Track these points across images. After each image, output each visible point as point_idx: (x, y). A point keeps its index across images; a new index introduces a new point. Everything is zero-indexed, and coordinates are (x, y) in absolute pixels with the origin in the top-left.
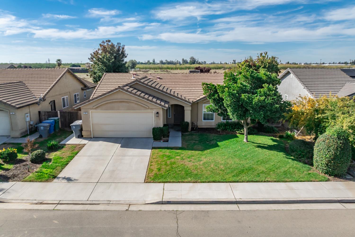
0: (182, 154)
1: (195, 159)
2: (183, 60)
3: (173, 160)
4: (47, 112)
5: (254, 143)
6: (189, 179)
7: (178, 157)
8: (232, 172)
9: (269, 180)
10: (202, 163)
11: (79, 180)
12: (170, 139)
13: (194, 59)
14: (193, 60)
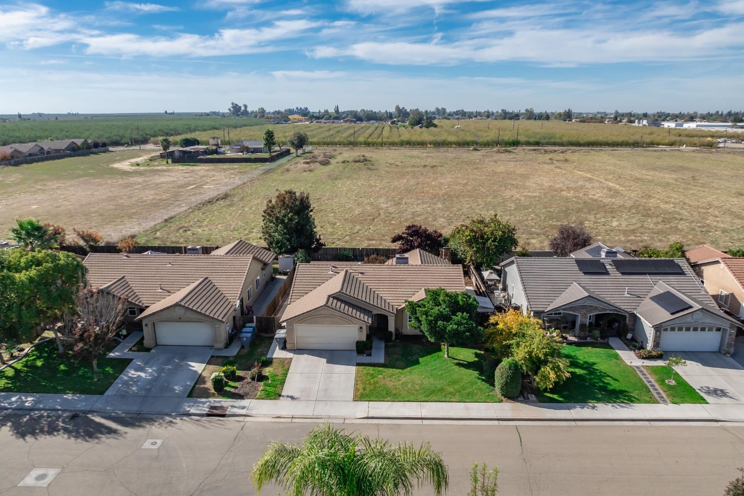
0: (384, 372)
1: (395, 379)
3: (375, 379)
5: (455, 359)
6: (389, 399)
7: (380, 376)
8: (425, 392)
9: (453, 400)
10: (401, 382)
11: (300, 399)
12: (373, 351)
14: (417, 117)
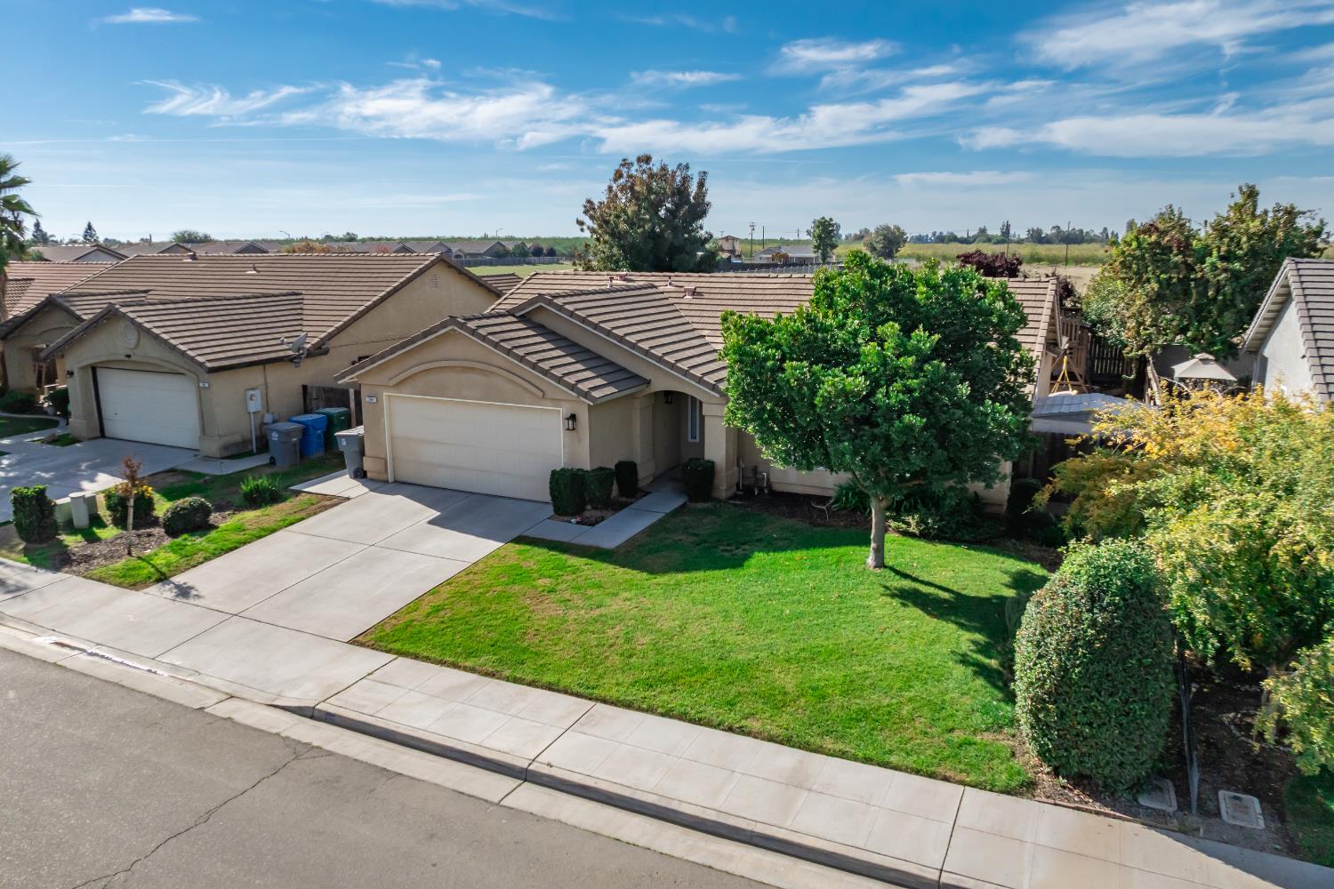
0: (577, 572)
1: (589, 598)
3: (520, 587)
4: (324, 389)
10: (594, 613)
11: (202, 600)
12: (615, 512)
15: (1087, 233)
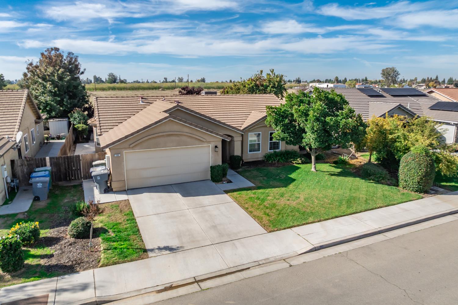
0: (269, 193)
1: (291, 197)
2: (95, 77)
3: (268, 201)
5: (323, 172)
6: (311, 219)
7: (270, 198)
8: (341, 204)
10: (302, 199)
13: (114, 76)
14: (112, 78)
15: (82, 80)
